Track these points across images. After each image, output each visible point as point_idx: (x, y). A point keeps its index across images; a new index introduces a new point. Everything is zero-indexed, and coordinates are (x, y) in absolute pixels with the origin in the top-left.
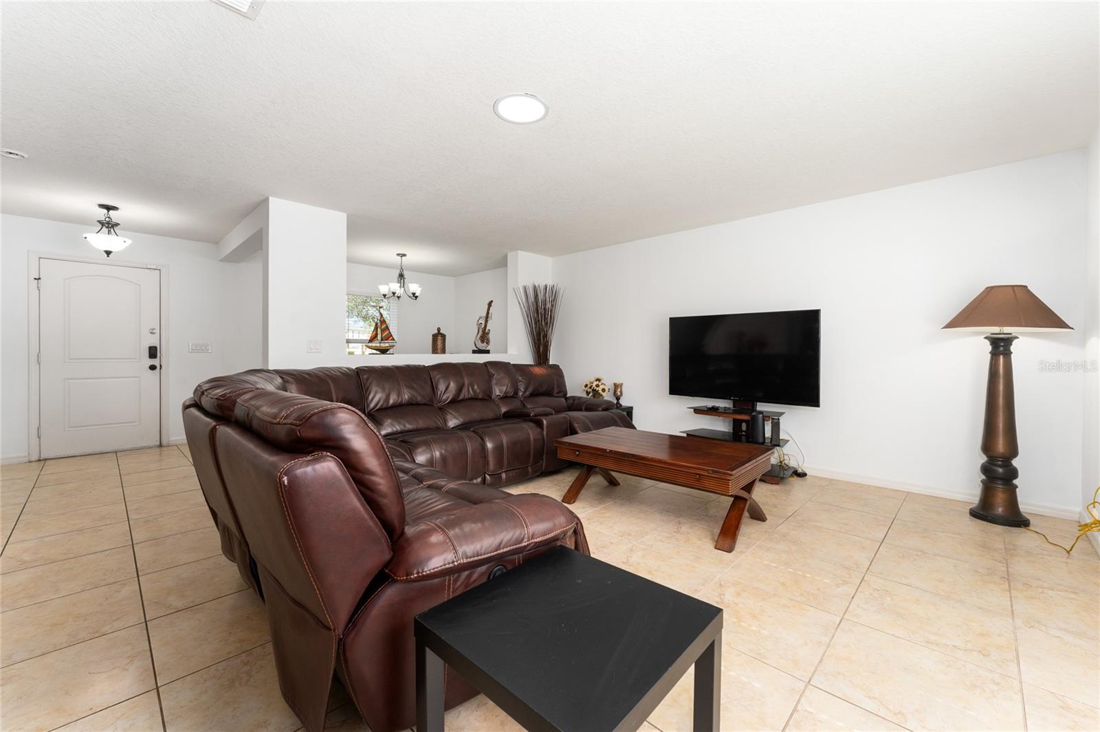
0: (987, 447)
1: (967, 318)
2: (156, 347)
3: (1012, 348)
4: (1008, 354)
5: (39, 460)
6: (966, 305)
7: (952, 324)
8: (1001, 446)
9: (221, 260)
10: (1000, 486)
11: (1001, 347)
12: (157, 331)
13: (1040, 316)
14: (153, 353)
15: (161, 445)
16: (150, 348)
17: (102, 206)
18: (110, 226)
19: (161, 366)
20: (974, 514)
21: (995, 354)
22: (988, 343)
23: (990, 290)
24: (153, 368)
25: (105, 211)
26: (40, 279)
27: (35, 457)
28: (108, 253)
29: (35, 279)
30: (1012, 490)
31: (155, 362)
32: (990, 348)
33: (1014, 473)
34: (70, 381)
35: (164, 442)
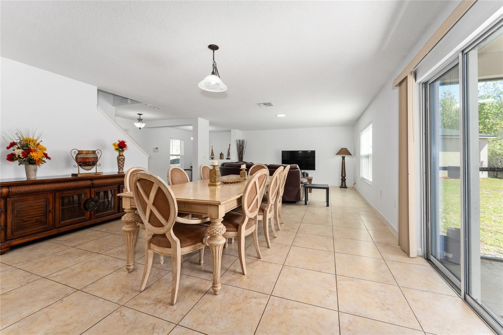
0: (342, 176)
1: (338, 153)
3: (345, 158)
4: (344, 159)
6: (338, 151)
7: (337, 154)
8: (344, 175)
10: (344, 182)
11: (343, 158)
13: (349, 154)
17: (138, 114)
18: (140, 120)
20: (340, 187)
21: (343, 159)
22: (342, 157)
23: (342, 148)
25: (139, 115)
28: (140, 128)
30: (345, 182)
32: (342, 158)
33: (345, 180)
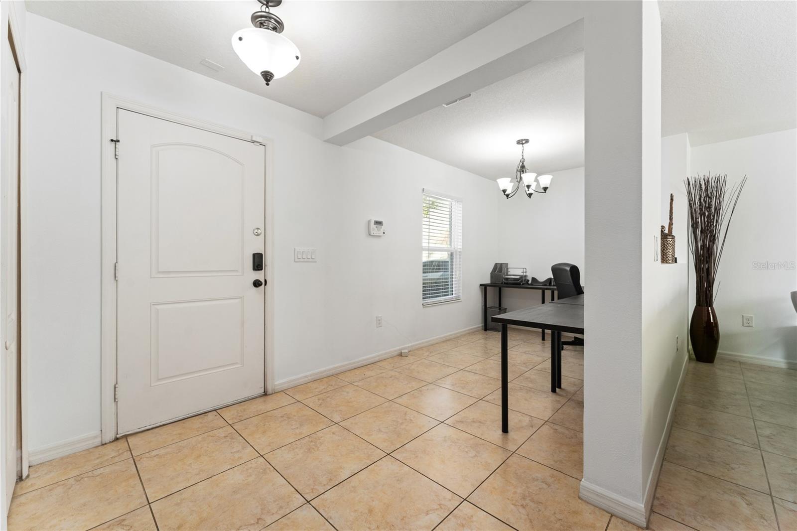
2: (261, 254)
5: (117, 439)
9: (325, 141)
12: (261, 231)
14: (258, 262)
15: (265, 394)
16: (254, 255)
19: (266, 281)
24: (257, 284)
26: (118, 141)
27: (110, 436)
29: (112, 140)
31: (259, 276)
34: (158, 307)
35: (270, 391)
